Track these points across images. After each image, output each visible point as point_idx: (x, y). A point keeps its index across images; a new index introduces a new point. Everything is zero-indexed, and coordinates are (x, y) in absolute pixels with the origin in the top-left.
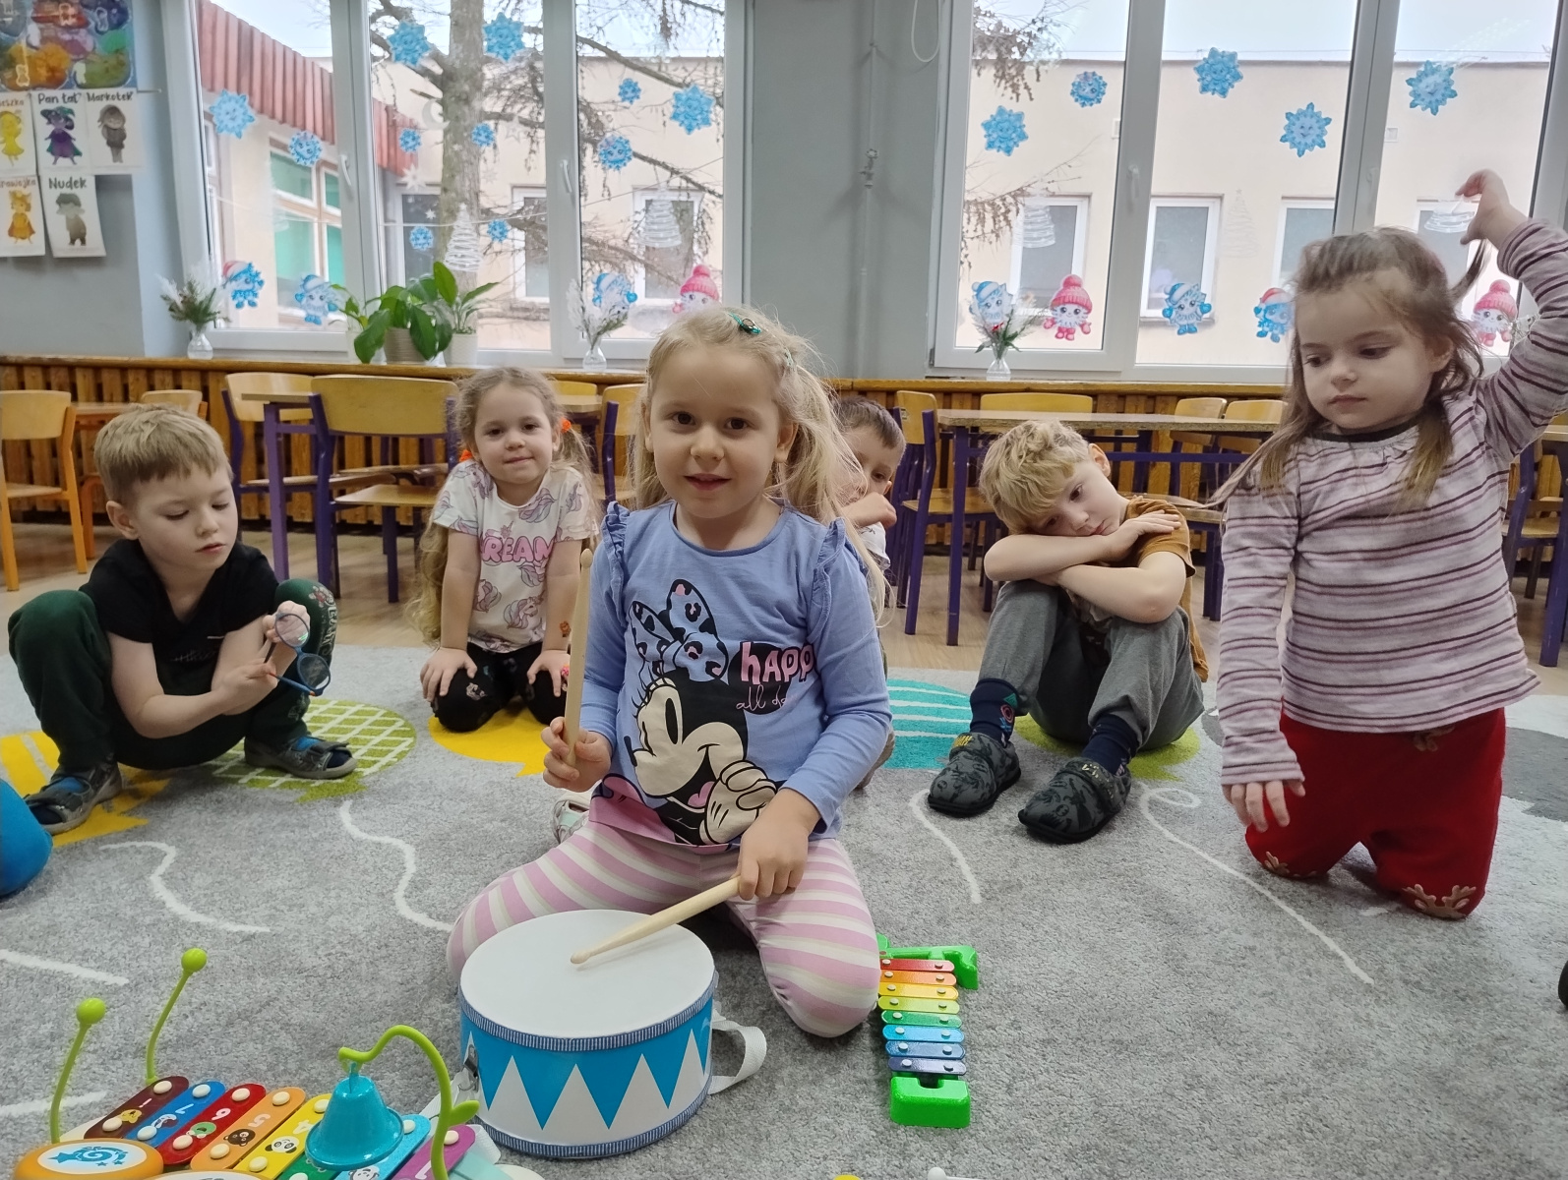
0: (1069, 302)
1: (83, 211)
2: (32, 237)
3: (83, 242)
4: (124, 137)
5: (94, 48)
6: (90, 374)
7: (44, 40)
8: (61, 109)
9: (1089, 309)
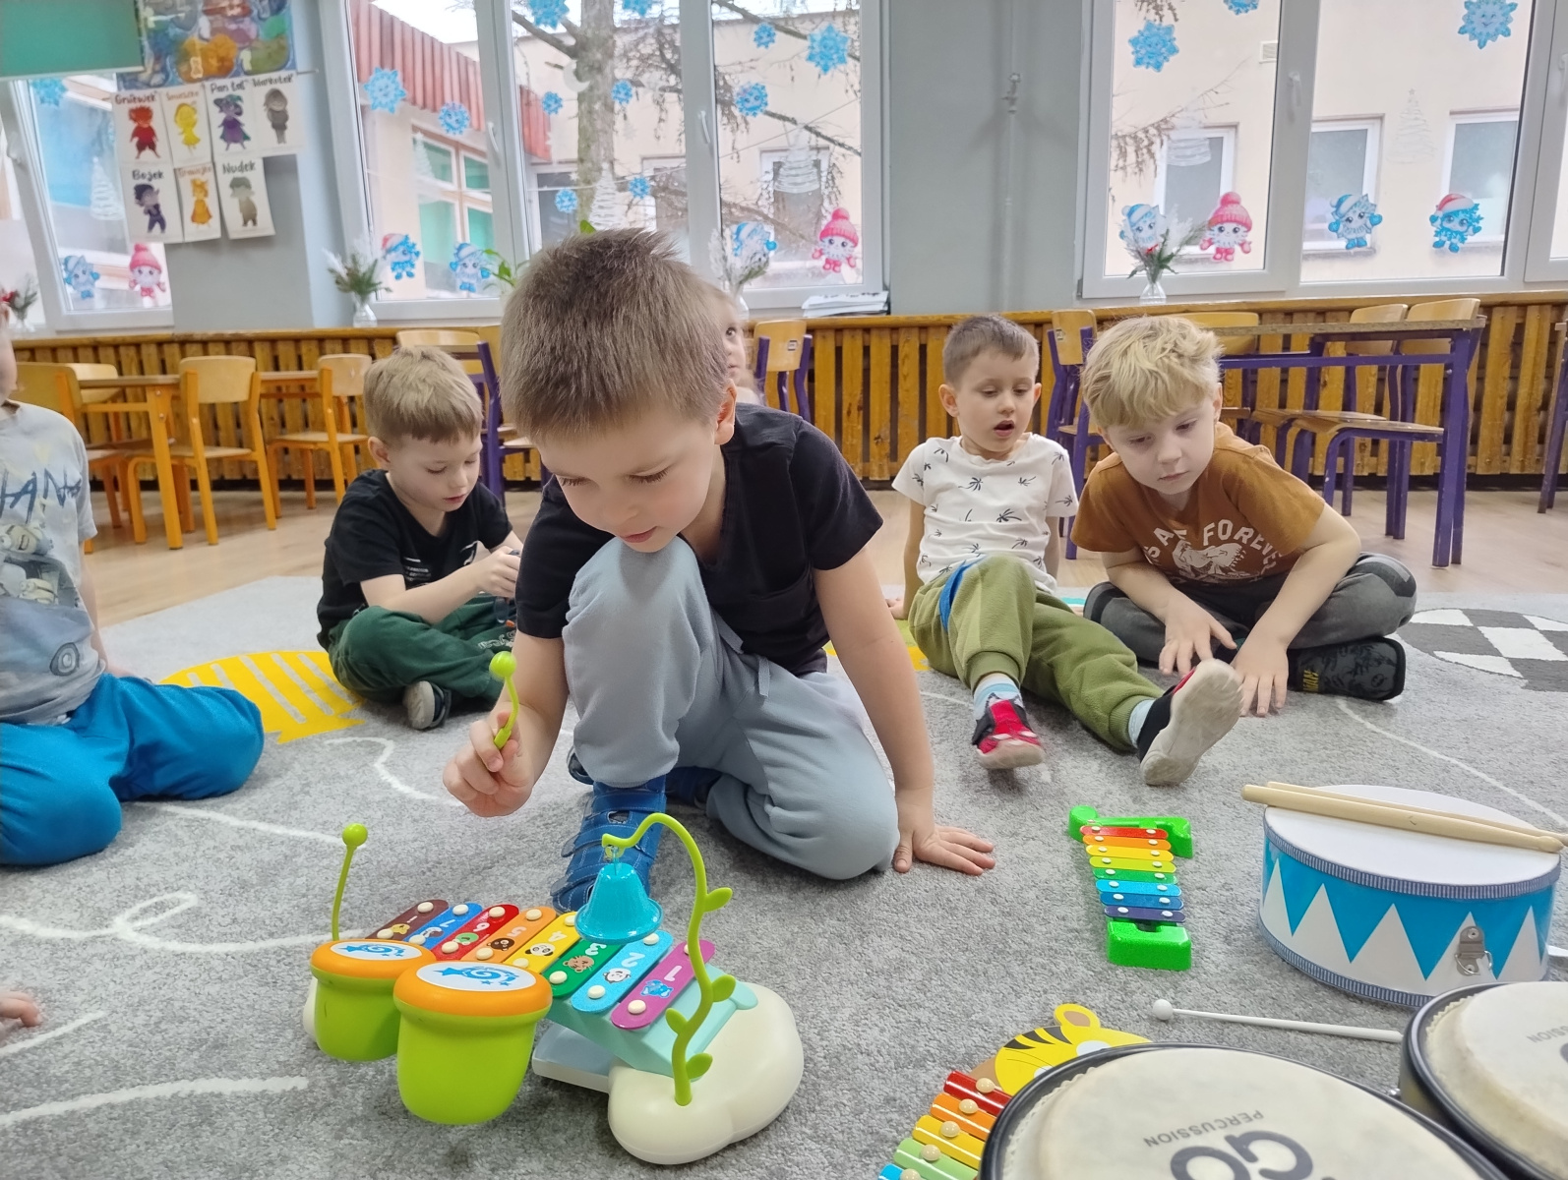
0: (1227, 221)
1: (253, 193)
2: (211, 221)
3: (255, 223)
4: (286, 118)
5: (258, 35)
6: (267, 345)
7: (214, 31)
8: (230, 96)
9: (1248, 227)
